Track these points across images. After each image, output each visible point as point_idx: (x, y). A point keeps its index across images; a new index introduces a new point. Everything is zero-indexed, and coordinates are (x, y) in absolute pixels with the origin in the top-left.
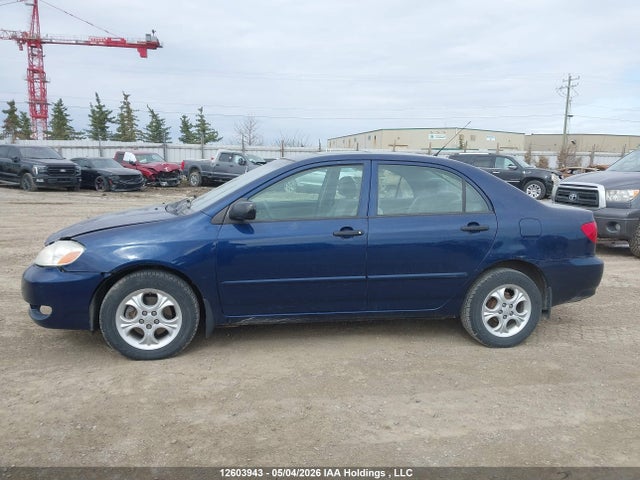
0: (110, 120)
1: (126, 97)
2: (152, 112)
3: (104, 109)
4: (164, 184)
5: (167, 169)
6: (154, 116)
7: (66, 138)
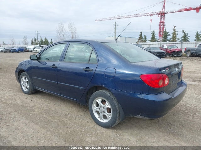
0: (168, 35)
1: (175, 27)
2: (183, 31)
3: (167, 32)
4: (175, 56)
5: (176, 51)
6: (184, 32)
7: (154, 41)
